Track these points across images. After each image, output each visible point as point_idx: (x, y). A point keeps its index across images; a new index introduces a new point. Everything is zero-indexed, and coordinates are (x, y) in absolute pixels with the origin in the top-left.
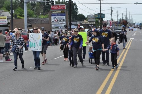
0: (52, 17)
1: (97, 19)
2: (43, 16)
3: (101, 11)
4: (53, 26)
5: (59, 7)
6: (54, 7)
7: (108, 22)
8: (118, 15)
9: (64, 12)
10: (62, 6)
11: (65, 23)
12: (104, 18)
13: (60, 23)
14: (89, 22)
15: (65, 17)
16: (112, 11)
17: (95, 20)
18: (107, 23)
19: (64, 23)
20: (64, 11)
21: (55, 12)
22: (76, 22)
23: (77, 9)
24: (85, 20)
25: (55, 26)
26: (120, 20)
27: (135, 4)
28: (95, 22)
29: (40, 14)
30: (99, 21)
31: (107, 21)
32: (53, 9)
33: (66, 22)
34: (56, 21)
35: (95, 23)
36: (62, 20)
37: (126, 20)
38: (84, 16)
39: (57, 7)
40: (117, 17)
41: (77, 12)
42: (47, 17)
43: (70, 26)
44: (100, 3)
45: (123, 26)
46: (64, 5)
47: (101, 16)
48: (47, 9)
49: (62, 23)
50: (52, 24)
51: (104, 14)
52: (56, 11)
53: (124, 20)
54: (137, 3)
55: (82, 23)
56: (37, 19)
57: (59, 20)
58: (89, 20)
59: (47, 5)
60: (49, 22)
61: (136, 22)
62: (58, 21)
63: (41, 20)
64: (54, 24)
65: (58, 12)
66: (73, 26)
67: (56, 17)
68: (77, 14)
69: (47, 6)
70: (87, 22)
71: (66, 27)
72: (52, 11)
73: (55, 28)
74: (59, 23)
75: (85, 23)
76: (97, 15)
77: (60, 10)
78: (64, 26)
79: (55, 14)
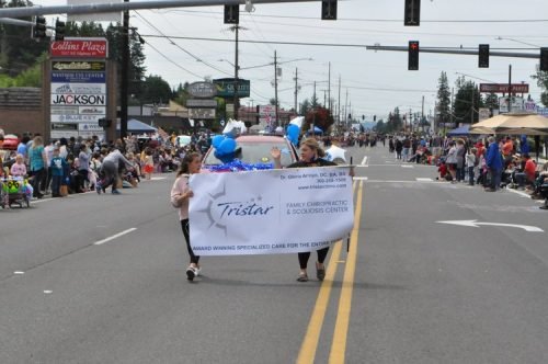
0: (55, 86)
1: (222, 100)
2: (7, 79)
3: (237, 68)
4: (55, 118)
5: (80, 47)
6: (61, 47)
7: (261, 111)
8: (297, 88)
9: (103, 69)
10: (94, 43)
11: (104, 109)
12: (248, 96)
13: (85, 111)
14: (190, 110)
15: (103, 87)
16: (278, 72)
17: (214, 103)
18: (258, 117)
19: (99, 109)
20: (101, 63)
21: (65, 66)
22: (139, 108)
23: (142, 57)
24: (171, 103)
25: (65, 121)
26: (304, 107)
27: (369, 48)
28: (213, 111)
30: (230, 108)
31: (258, 107)
32: (57, 53)
33: (107, 106)
34: (70, 100)
35: (213, 114)
36: (92, 100)
37: (327, 107)
38: (166, 86)
39: (73, 47)
40: (296, 93)
41: (140, 70)
42: (25, 85)
43: (124, 125)
44: (237, 41)
45: (316, 129)
46: (104, 39)
47: (233, 89)
49: (91, 111)
50: (52, 111)
51: (248, 82)
52: (69, 63)
53: (320, 107)
54: (377, 48)
55: (164, 114)
57: (80, 99)
58: (191, 103)
59: (37, 36)
60: (42, 105)
61: (363, 117)
62: (76, 99)
63: (6, 95)
64: (59, 113)
65: (79, 66)
66: (132, 125)
67: (71, 85)
68: (139, 78)
69: (38, 40)
70: (182, 109)
71: (106, 124)
72: (54, 63)
73: (62, 129)
74: (81, 109)
75: (174, 115)
76: (221, 86)
77: (85, 58)
78: (100, 120)
79: (67, 76)
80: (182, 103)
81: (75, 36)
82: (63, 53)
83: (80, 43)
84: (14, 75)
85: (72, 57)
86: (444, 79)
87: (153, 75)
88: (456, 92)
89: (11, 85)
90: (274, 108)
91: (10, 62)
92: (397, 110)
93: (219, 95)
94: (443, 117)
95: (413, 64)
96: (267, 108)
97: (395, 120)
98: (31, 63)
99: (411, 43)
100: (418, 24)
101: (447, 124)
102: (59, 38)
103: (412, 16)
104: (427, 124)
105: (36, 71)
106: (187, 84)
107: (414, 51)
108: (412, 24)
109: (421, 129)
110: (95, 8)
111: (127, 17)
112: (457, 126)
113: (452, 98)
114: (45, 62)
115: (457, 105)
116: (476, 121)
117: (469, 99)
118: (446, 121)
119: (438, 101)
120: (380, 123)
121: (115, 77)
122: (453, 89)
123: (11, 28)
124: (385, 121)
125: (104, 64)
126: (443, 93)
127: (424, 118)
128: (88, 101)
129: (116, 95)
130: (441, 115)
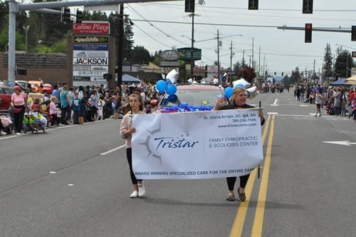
0: (76, 53)
1: (183, 62)
2: (46, 48)
3: (193, 41)
4: (75, 73)
5: (92, 28)
6: (80, 27)
7: (208, 69)
8: (232, 54)
9: (106, 42)
10: (101, 25)
11: (107, 68)
12: (200, 59)
13: (95, 69)
14: (163, 68)
15: (106, 53)
16: (220, 44)
17: (178, 64)
18: (206, 73)
19: (104, 67)
20: (106, 38)
21: (83, 40)
22: (129, 67)
23: (132, 34)
24: (150, 63)
25: (82, 75)
26: (237, 66)
27: (279, 28)
28: (177, 69)
29: (40, 42)
30: (188, 67)
31: (206, 67)
32: (78, 31)
33: (109, 66)
34: (85, 61)
36: (99, 61)
37: (251, 67)
38: (147, 53)
39: (88, 27)
40: (231, 57)
41: (130, 42)
42: (56, 52)
43: (120, 78)
44: (193, 23)
46: (107, 22)
47: (190, 55)
48: (54, 29)
49: (99, 69)
50: (74, 68)
51: (200, 50)
52: (84, 38)
53: (247, 67)
54: (284, 28)
55: (145, 71)
56: (34, 55)
57: (92, 61)
58: (163, 63)
59: (65, 20)
60: (67, 65)
61: (275, 73)
62: (89, 61)
63: (44, 58)
64: (78, 70)
65: (91, 40)
66: (125, 78)
67: (86, 52)
68: (130, 47)
69: (65, 23)
70: (156, 67)
71: (108, 77)
72: (76, 38)
73: (80, 80)
74: (92, 67)
75: (152, 71)
76: (182, 52)
77: (95, 34)
78: (104, 75)
79: (84, 46)
80: (157, 64)
81: (89, 20)
82: (81, 31)
83: (92, 25)
84: (49, 46)
85: (87, 34)
86: (328, 49)
87: (139, 46)
88: (336, 57)
89: (47, 52)
90: (217, 67)
91: (47, 37)
92: (297, 69)
93: (181, 59)
94: (327, 73)
95: (308, 39)
96: (212, 67)
97: (296, 76)
98: (60, 37)
99: (306, 25)
100: (311, 12)
101: (330, 78)
102: (79, 22)
103: (308, 7)
104: (318, 78)
105: (64, 43)
106: (160, 52)
107: (308, 30)
108: (308, 13)
109: (313, 81)
110: (102, 2)
111: (122, 8)
112: (337, 79)
113: (334, 61)
114: (70, 37)
115: (337, 65)
116: (350, 76)
117: (345, 61)
118: (330, 76)
119: (324, 63)
120: (286, 77)
121: (114, 47)
122: (334, 55)
123: (48, 15)
124: (289, 76)
125: (107, 38)
126: (328, 58)
127: (315, 74)
128: (97, 62)
129: (115, 58)
130: (326, 72)
